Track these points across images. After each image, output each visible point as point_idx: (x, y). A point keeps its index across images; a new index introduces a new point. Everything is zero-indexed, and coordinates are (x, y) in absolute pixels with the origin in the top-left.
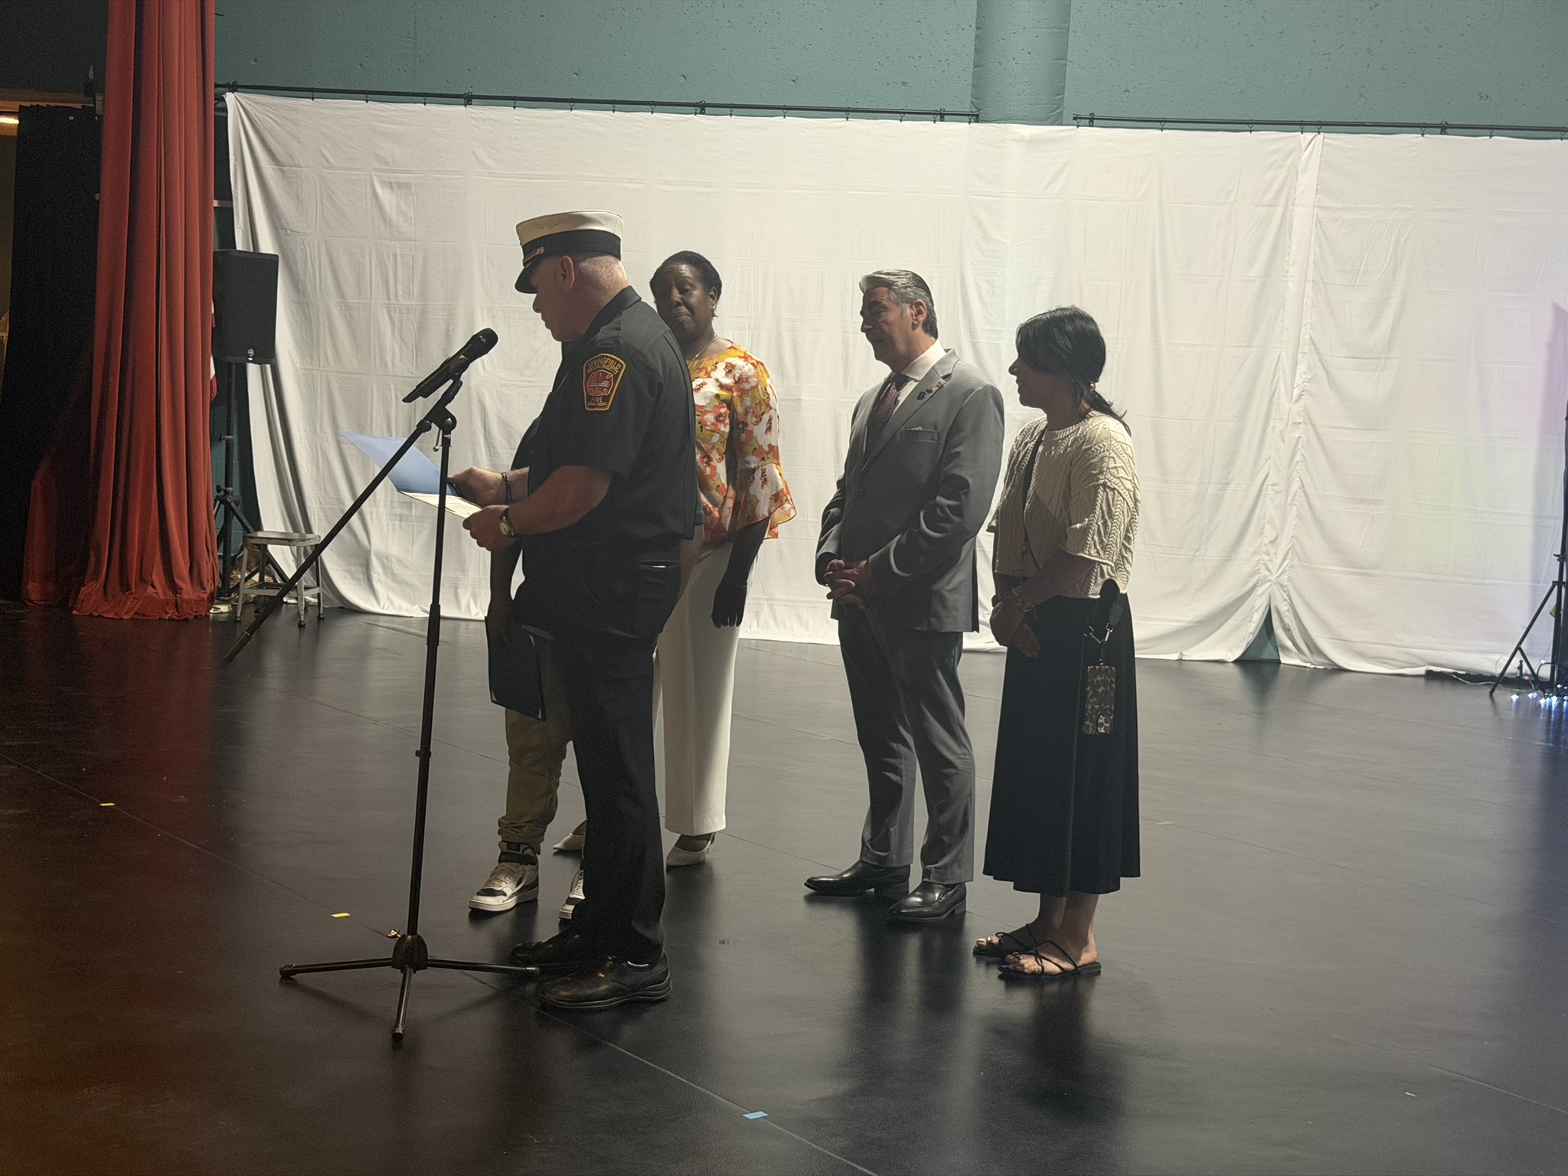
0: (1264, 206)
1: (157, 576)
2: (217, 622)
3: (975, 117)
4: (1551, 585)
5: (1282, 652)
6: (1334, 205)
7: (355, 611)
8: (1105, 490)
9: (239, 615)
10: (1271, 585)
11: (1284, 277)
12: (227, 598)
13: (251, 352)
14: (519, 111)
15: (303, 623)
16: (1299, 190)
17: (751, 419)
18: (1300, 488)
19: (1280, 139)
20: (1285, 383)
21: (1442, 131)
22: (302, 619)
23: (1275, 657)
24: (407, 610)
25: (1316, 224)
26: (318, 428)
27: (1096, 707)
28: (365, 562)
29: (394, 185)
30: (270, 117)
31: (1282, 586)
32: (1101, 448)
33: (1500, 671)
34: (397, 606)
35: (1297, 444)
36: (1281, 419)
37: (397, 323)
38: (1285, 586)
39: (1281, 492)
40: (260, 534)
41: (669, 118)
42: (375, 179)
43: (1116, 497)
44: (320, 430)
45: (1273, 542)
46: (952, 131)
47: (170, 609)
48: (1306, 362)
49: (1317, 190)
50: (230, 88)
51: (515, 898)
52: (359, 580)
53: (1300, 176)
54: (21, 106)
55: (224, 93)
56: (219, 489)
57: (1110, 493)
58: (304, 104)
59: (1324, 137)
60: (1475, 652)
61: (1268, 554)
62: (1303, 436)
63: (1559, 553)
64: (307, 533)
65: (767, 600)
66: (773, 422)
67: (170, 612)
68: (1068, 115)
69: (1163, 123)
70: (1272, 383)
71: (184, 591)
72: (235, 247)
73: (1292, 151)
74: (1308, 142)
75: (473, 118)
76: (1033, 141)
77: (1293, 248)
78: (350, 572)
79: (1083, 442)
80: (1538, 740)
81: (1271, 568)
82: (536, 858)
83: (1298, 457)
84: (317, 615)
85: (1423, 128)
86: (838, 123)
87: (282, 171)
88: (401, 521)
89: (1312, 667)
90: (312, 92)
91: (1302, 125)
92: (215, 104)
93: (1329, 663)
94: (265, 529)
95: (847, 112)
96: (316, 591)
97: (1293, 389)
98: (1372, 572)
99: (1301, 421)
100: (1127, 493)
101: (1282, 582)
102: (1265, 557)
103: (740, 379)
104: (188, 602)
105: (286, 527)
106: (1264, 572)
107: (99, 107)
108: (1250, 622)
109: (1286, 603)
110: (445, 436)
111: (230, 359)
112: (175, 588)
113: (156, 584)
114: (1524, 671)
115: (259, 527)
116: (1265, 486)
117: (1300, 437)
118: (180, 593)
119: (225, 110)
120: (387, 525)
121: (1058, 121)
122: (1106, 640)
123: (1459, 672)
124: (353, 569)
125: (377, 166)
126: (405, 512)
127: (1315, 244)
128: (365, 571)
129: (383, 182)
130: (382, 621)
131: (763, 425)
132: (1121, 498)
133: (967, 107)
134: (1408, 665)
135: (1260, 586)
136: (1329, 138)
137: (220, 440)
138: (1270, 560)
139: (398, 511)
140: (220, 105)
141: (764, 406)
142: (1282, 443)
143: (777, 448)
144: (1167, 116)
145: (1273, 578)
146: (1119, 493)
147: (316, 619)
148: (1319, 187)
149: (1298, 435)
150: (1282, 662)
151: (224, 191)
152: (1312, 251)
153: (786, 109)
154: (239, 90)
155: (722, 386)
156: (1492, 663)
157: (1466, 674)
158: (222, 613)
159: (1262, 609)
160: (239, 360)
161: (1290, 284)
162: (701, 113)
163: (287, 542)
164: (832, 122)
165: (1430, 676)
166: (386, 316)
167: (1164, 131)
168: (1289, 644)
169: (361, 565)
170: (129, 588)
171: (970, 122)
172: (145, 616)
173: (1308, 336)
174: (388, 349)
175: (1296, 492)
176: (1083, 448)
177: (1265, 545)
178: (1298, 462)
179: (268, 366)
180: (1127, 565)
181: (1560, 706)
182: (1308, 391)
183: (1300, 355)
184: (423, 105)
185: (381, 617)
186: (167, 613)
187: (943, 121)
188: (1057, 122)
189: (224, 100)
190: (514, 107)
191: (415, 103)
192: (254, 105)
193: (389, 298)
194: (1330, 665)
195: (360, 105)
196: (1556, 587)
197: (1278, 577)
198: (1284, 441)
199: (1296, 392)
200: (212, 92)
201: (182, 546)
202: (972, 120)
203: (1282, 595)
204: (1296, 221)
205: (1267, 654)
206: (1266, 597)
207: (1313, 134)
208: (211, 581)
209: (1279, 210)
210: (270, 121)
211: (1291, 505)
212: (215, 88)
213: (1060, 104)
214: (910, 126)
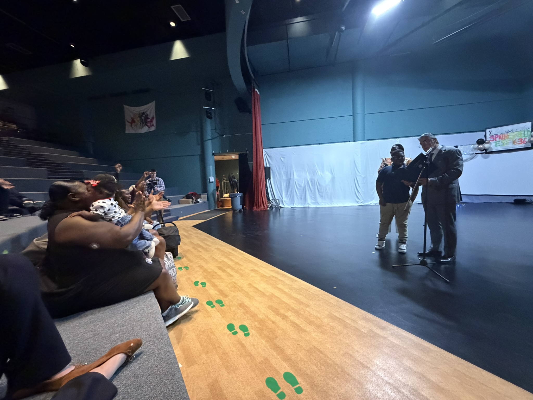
1: (262, 205)
3: (354, 141)
7: (282, 207)
14: (297, 147)
26: (276, 186)
30: (268, 151)
34: (287, 206)
41: (315, 146)
52: (282, 204)
54: (239, 154)
68: (366, 140)
69: (378, 139)
72: (265, 166)
75: (292, 148)
76: (362, 143)
85: (412, 136)
86: (337, 144)
87: (270, 157)
90: (272, 148)
91: (397, 138)
105: (273, 199)
115: (270, 199)
125: (280, 155)
130: (286, 209)
133: (353, 140)
136: (400, 139)
160: (267, 179)
162: (320, 144)
170: (259, 207)
187: (350, 142)
192: (266, 149)
200: (262, 149)
213: (364, 139)
214: (346, 143)
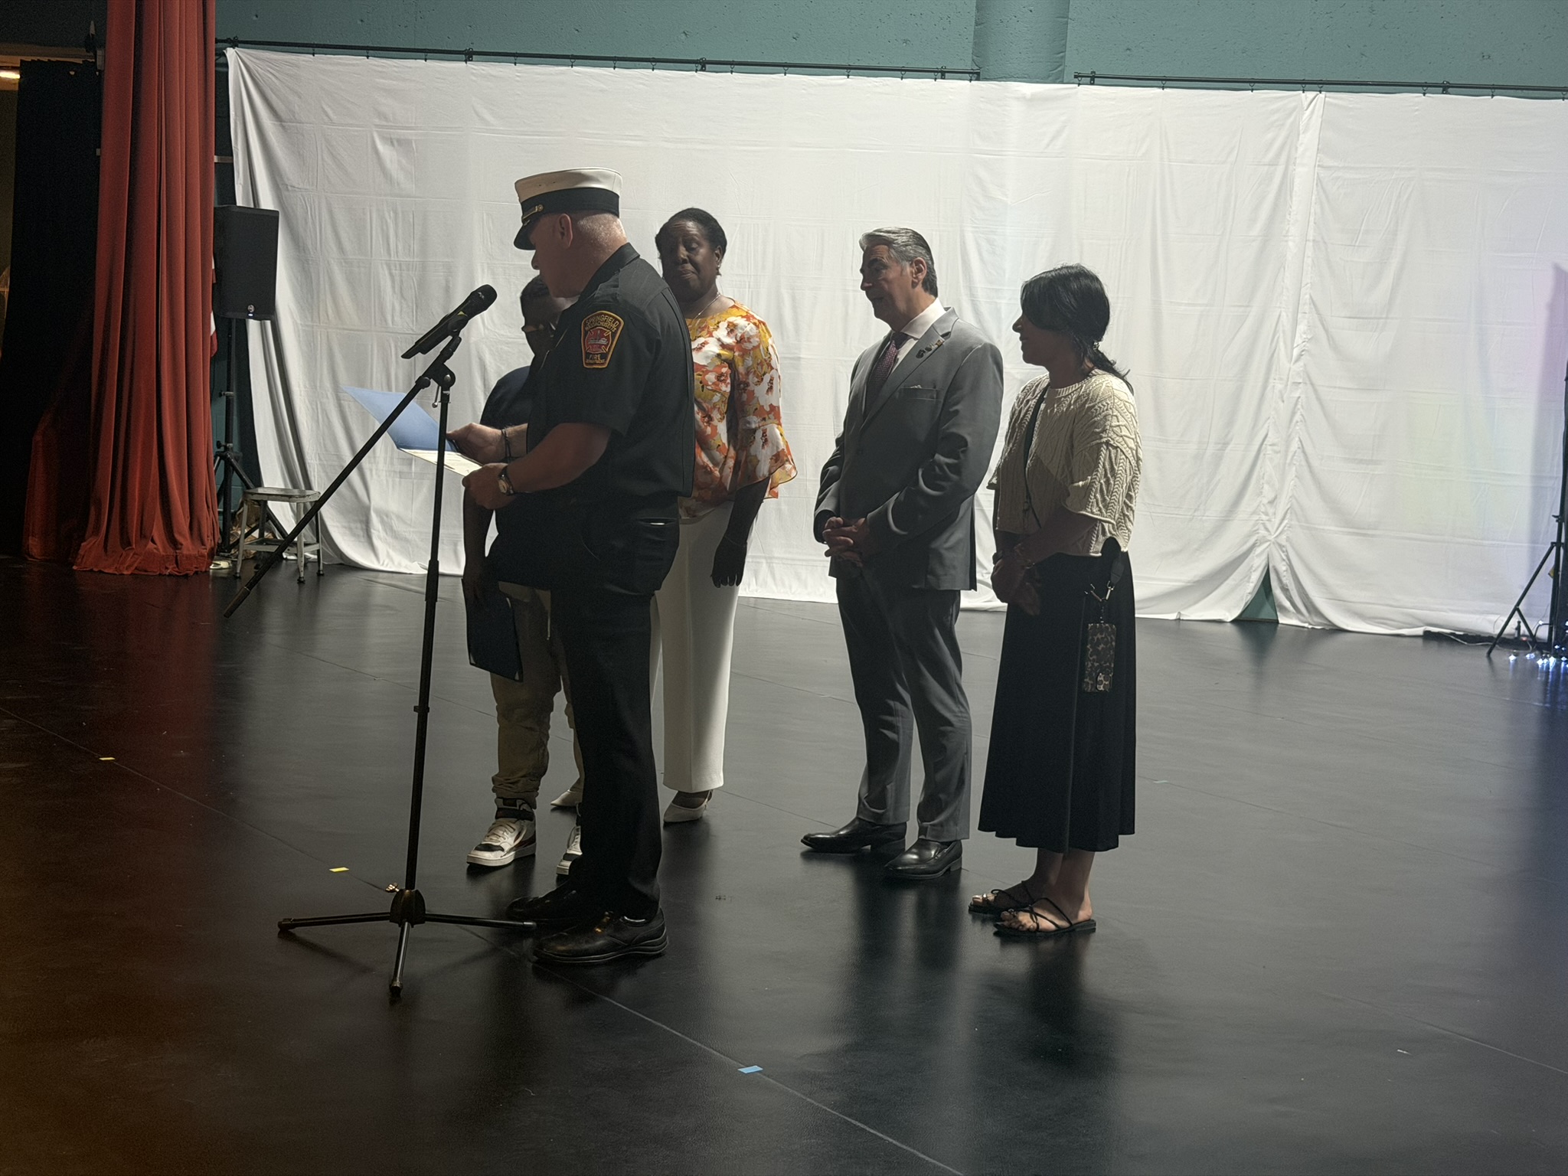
0: (1265, 165)
1: (157, 531)
2: (217, 578)
3: (976, 75)
4: (1549, 546)
5: (1280, 611)
6: (1336, 164)
7: (355, 567)
8: (1108, 448)
9: (238, 571)
10: (1270, 545)
11: (1284, 236)
12: (226, 554)
13: (251, 308)
14: (520, 67)
15: (302, 580)
16: (1301, 149)
17: (752, 379)
18: (1299, 448)
19: (1280, 97)
20: (1285, 343)
21: (1443, 91)
22: (302, 575)
23: (1275, 618)
24: (406, 567)
25: (1317, 184)
26: (318, 384)
27: (1096, 664)
28: (364, 519)
29: (395, 143)
30: (271, 73)
31: (1281, 546)
32: (1104, 406)
33: (1498, 631)
34: (396, 563)
35: (1296, 404)
36: (1281, 379)
37: (397, 278)
38: (1284, 546)
39: (1280, 452)
40: (260, 490)
41: (669, 75)
42: (376, 135)
43: (1119, 455)
44: (320, 387)
45: (1271, 502)
46: (952, 88)
47: (170, 565)
48: (1306, 321)
49: (1318, 149)
50: (230, 43)
51: (513, 853)
52: (358, 536)
53: (1301, 136)
54: (22, 61)
55: (225, 49)
56: (219, 445)
57: (1113, 451)
58: (304, 59)
59: (1325, 97)
60: (1472, 613)
61: (1266, 514)
62: (1303, 396)
63: (1558, 514)
64: (307, 489)
65: (765, 558)
66: (774, 382)
67: (171, 567)
68: (1069, 73)
69: (1164, 81)
70: (1271, 344)
71: (183, 547)
72: (235, 203)
73: (1294, 109)
74: (1309, 100)
75: (473, 74)
76: (1032, 101)
77: (1294, 208)
78: (350, 529)
79: (1087, 400)
80: (1536, 701)
81: (1270, 529)
82: (533, 814)
83: (1298, 417)
84: (317, 571)
85: (1425, 87)
86: (838, 80)
87: (283, 127)
88: (401, 477)
89: (1310, 627)
90: (313, 48)
91: (1304, 84)
92: (216, 60)
93: (1328, 623)
94: (265, 486)
95: (848, 69)
96: (315, 547)
97: (1293, 349)
98: (1370, 532)
99: (1301, 381)
100: (1130, 451)
101: (1279, 542)
102: (1264, 517)
103: (742, 338)
104: (188, 557)
105: (286, 484)
106: (1262, 532)
107: (99, 63)
108: (1248, 582)
109: (1284, 563)
110: (444, 392)
111: (230, 314)
112: (175, 544)
113: (156, 539)
114: (1522, 632)
115: (259, 483)
116: (1264, 446)
117: (1299, 397)
118: (180, 549)
119: (226, 65)
120: (387, 481)
121: (1059, 79)
122: (1107, 598)
123: (1457, 633)
124: (353, 525)
125: (377, 121)
126: (405, 469)
127: (1316, 203)
128: (364, 527)
129: (383, 138)
130: (381, 578)
131: (765, 385)
132: (1123, 457)
133: (968, 66)
134: (1405, 626)
135: (1259, 546)
136: (1329, 97)
137: (221, 395)
138: (1269, 520)
139: (398, 467)
140: (221, 60)
141: (765, 366)
142: (1281, 404)
143: (779, 407)
144: (1168, 75)
145: (1272, 538)
146: (1121, 450)
147: (316, 575)
148: (1320, 146)
149: (1297, 395)
150: (1281, 621)
151: (224, 147)
152: (1312, 211)
153: (786, 67)
154: (239, 45)
155: (723, 346)
156: (1490, 623)
157: (1464, 635)
158: (222, 569)
159: (1261, 569)
160: (240, 316)
161: (1291, 244)
162: (702, 70)
163: (287, 498)
164: (832, 79)
165: (1428, 636)
166: (387, 272)
167: (1165, 90)
168: (1287, 604)
169: (361, 522)
170: (129, 544)
171: (971, 80)
172: (146, 571)
173: (1308, 296)
174: (388, 304)
175: (1295, 452)
176: (1087, 406)
177: (1263, 504)
178: (1297, 422)
179: (268, 323)
180: (1129, 524)
181: (1557, 666)
182: (1307, 351)
183: (1300, 315)
184: (424, 61)
185: (381, 574)
186: (167, 568)
187: (944, 79)
188: (1058, 81)
189: (225, 56)
190: (515, 64)
191: (416, 59)
192: (255, 60)
193: (389, 254)
194: (1329, 625)
195: (361, 60)
196: (1555, 548)
197: (1277, 536)
198: (1283, 401)
199: (1296, 352)
200: (212, 47)
201: (182, 502)
202: (973, 78)
203: (1281, 556)
204: (1297, 181)
205: (1265, 614)
206: (1264, 557)
207: (1315, 93)
208: (211, 537)
209: (1280, 169)
210: (270, 76)
211: (1289, 464)
212: (216, 43)
213: (1061, 62)
214: (911, 83)
